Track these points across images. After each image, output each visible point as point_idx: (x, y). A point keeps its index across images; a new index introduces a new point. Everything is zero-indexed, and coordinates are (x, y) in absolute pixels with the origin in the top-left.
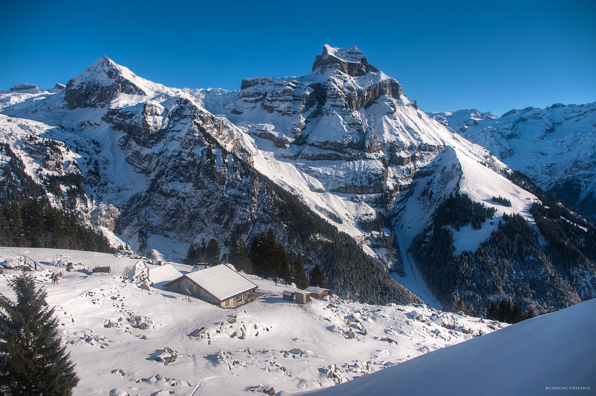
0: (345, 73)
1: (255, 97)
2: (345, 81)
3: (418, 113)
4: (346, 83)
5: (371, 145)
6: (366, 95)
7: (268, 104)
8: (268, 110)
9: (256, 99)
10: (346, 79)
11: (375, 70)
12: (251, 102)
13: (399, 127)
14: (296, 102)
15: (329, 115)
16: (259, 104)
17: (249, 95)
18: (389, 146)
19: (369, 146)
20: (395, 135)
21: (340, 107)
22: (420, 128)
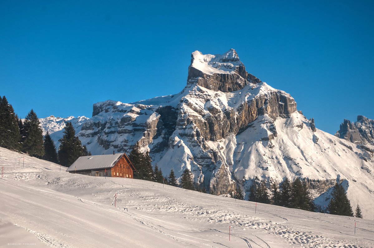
0: (209, 89)
1: (93, 129)
2: (207, 101)
3: (314, 136)
4: (208, 103)
5: (217, 185)
6: (235, 117)
7: (105, 137)
8: (104, 146)
9: (94, 131)
10: (209, 97)
11: (256, 81)
12: (88, 136)
13: (274, 157)
14: (137, 133)
15: (174, 147)
16: (96, 138)
17: (87, 127)
18: (249, 184)
19: (214, 185)
20: (263, 168)
21: (189, 136)
22: (307, 157)
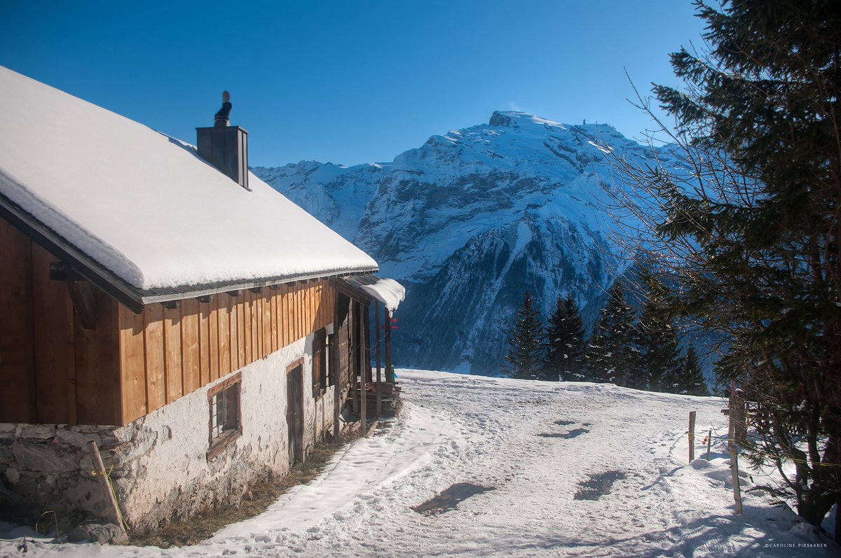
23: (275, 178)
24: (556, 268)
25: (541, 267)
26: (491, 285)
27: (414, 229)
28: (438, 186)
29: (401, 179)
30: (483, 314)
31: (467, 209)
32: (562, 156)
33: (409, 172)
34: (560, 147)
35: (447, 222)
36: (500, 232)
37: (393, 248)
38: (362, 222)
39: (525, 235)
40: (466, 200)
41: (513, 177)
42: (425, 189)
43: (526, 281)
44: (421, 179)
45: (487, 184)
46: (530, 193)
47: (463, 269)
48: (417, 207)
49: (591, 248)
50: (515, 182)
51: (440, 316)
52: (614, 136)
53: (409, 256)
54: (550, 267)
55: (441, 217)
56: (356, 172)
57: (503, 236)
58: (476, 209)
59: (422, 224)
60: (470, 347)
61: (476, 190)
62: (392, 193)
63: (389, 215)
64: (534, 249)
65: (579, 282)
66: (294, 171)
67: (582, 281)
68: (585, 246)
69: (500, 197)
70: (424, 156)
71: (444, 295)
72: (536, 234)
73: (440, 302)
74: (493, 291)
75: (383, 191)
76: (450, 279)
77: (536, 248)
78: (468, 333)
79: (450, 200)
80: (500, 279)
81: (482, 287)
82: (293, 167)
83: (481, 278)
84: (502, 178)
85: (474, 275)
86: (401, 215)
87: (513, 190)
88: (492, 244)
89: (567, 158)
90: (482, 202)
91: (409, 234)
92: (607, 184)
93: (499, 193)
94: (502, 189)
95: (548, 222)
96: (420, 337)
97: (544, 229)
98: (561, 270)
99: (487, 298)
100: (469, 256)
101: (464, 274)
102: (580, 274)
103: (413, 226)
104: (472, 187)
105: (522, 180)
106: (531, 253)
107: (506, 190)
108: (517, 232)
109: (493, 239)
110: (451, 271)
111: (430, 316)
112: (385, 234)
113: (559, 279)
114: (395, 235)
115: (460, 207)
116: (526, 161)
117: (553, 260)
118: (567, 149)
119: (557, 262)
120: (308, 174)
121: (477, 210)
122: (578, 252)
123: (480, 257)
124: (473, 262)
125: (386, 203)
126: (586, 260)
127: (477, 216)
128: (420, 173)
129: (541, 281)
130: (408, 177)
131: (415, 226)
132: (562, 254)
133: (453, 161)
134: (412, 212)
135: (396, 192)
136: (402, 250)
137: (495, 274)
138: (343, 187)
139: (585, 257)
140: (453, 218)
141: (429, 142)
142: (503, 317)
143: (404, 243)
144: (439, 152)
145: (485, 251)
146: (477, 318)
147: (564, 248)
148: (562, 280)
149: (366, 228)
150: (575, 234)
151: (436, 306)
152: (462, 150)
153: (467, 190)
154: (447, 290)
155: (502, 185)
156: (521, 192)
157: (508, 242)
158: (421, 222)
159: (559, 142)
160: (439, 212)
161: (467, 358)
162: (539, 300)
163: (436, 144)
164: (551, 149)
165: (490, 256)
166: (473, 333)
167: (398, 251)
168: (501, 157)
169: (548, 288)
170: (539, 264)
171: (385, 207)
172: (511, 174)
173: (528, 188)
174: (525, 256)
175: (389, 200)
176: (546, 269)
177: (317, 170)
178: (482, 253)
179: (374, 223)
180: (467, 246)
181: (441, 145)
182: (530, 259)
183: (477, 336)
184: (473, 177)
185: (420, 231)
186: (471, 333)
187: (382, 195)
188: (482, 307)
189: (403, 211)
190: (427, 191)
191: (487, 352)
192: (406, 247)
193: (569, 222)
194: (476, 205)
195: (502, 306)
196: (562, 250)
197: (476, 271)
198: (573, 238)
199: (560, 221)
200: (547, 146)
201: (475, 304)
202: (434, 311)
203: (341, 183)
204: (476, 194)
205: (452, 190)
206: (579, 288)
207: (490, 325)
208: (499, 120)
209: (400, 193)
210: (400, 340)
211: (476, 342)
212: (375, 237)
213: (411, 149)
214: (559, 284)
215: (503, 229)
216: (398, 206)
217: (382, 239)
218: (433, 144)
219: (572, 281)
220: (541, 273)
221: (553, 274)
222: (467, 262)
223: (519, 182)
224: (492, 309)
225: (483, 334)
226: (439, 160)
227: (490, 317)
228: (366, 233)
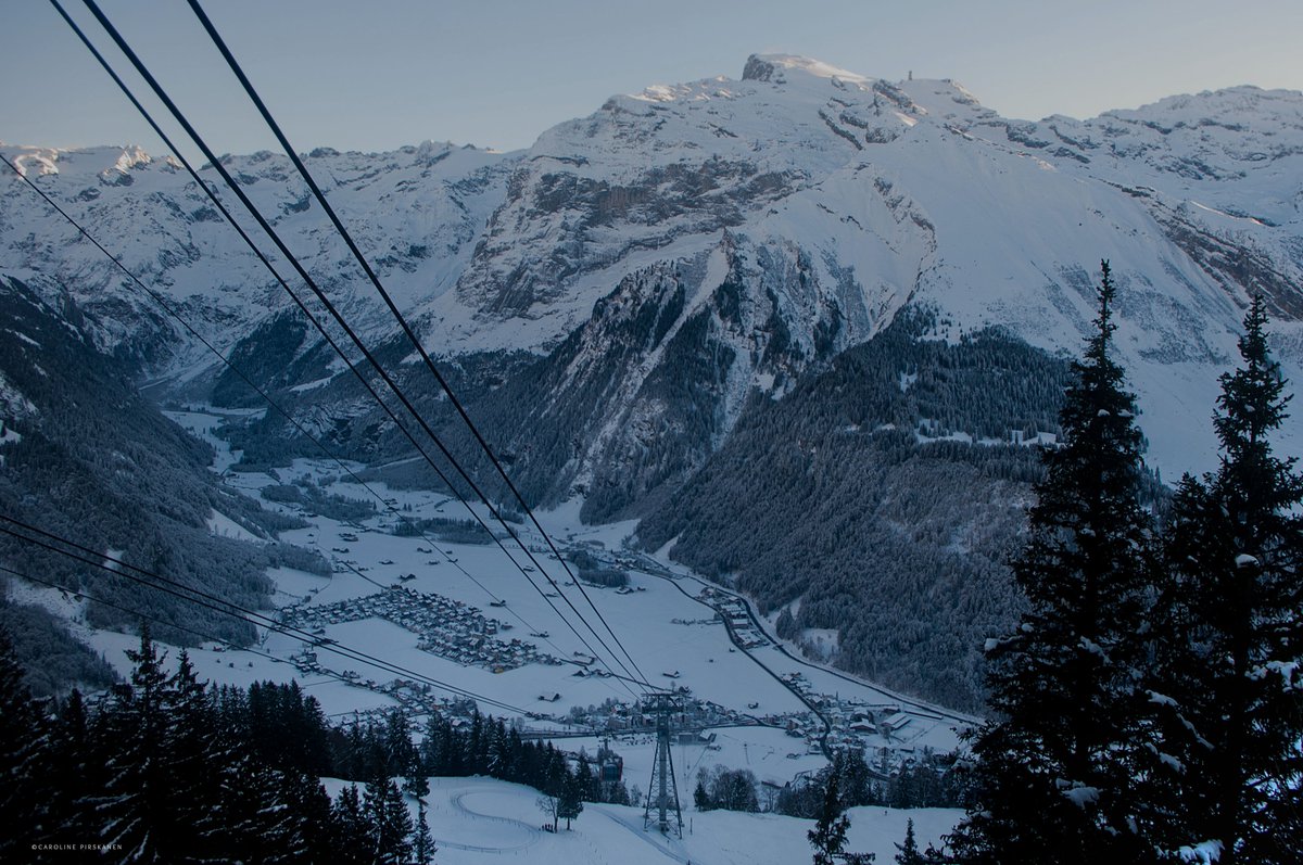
23: (377, 171)
24: (759, 333)
25: (732, 329)
26: (642, 360)
27: (562, 262)
28: (612, 185)
29: (545, 173)
30: (618, 412)
31: (662, 228)
32: (844, 134)
33: (560, 159)
34: (843, 118)
35: (625, 251)
36: (675, 266)
37: (522, 295)
38: (477, 249)
39: (718, 272)
40: (661, 211)
41: (747, 170)
42: (587, 190)
43: (701, 355)
44: (582, 173)
45: (699, 183)
46: (776, 199)
47: (603, 332)
48: (571, 223)
49: (829, 297)
50: (749, 179)
51: (553, 413)
52: (959, 101)
53: (550, 309)
54: (749, 330)
55: (615, 240)
56: (512, 161)
57: (678, 275)
58: (678, 228)
59: (578, 252)
60: (588, 470)
61: (679, 194)
62: (528, 198)
63: (518, 237)
64: (726, 298)
65: (792, 357)
66: (412, 158)
67: (798, 355)
68: (821, 293)
69: (723, 206)
70: (592, 133)
71: (566, 377)
72: (733, 271)
73: (558, 391)
74: (643, 371)
75: (515, 194)
76: (580, 350)
77: (730, 298)
78: (588, 446)
79: (633, 211)
80: (660, 350)
81: (625, 364)
82: (411, 152)
83: (627, 346)
84: (727, 172)
85: (618, 342)
86: (542, 236)
87: (745, 195)
88: (657, 289)
89: (851, 138)
90: (691, 215)
91: (553, 271)
92: (887, 183)
93: (720, 199)
94: (726, 193)
95: (762, 250)
96: (514, 452)
97: (750, 263)
98: (767, 335)
99: (629, 384)
100: (617, 310)
101: (603, 341)
102: (797, 343)
103: (560, 255)
104: (673, 189)
105: (761, 177)
106: (719, 304)
107: (732, 195)
108: (705, 267)
109: (661, 278)
110: (586, 337)
111: (535, 416)
112: (508, 270)
113: (761, 353)
114: (528, 271)
115: (650, 223)
116: (775, 142)
117: (755, 318)
118: (854, 123)
119: (762, 322)
120: (430, 165)
121: (681, 230)
122: (805, 305)
123: (633, 313)
124: (620, 320)
125: (516, 215)
126: (816, 319)
127: (679, 240)
128: (580, 162)
129: (728, 355)
130: (556, 168)
131: (565, 256)
132: (775, 307)
133: (642, 141)
134: (563, 232)
135: (536, 196)
136: (539, 299)
137: (652, 341)
138: (486, 188)
139: (814, 314)
140: (636, 243)
141: (606, 107)
142: (648, 416)
143: (541, 287)
144: (621, 125)
145: (643, 301)
146: (608, 418)
147: (781, 295)
148: (766, 353)
149: (481, 259)
150: (807, 274)
151: (551, 397)
152: (664, 122)
153: (664, 194)
154: (572, 369)
155: (725, 185)
156: (759, 199)
157: (686, 286)
158: (577, 250)
159: (843, 108)
160: (612, 233)
161: (580, 489)
162: (718, 389)
163: (618, 111)
164: (828, 122)
165: (649, 310)
166: (596, 447)
167: (532, 301)
168: (732, 135)
169: (739, 368)
170: (729, 324)
171: (515, 222)
172: (743, 165)
173: (774, 191)
174: (708, 310)
175: (522, 209)
176: (742, 333)
177: (447, 159)
178: (639, 304)
179: (493, 250)
180: (618, 291)
181: (625, 112)
182: (716, 318)
183: (602, 452)
184: (675, 170)
185: (573, 266)
186: (593, 446)
187: (513, 201)
188: (619, 399)
189: (545, 229)
190: (590, 195)
191: (611, 480)
192: (547, 294)
193: (799, 250)
194: (679, 220)
195: (649, 399)
196: (774, 299)
197: (622, 335)
198: (802, 279)
199: (785, 249)
200: (823, 116)
201: (610, 394)
202: (544, 406)
203: (483, 180)
204: (679, 200)
205: (636, 193)
206: (791, 368)
207: (624, 432)
208: (757, 69)
209: (541, 197)
210: (480, 457)
211: (599, 461)
212: (493, 275)
213: (571, 118)
214: (760, 361)
215: (682, 262)
216: (539, 221)
217: (503, 279)
218: (613, 110)
219: (781, 355)
220: (731, 341)
221: (753, 343)
222: (612, 318)
223: (756, 180)
224: (633, 404)
225: (613, 448)
226: (618, 140)
227: (628, 417)
228: (480, 268)
